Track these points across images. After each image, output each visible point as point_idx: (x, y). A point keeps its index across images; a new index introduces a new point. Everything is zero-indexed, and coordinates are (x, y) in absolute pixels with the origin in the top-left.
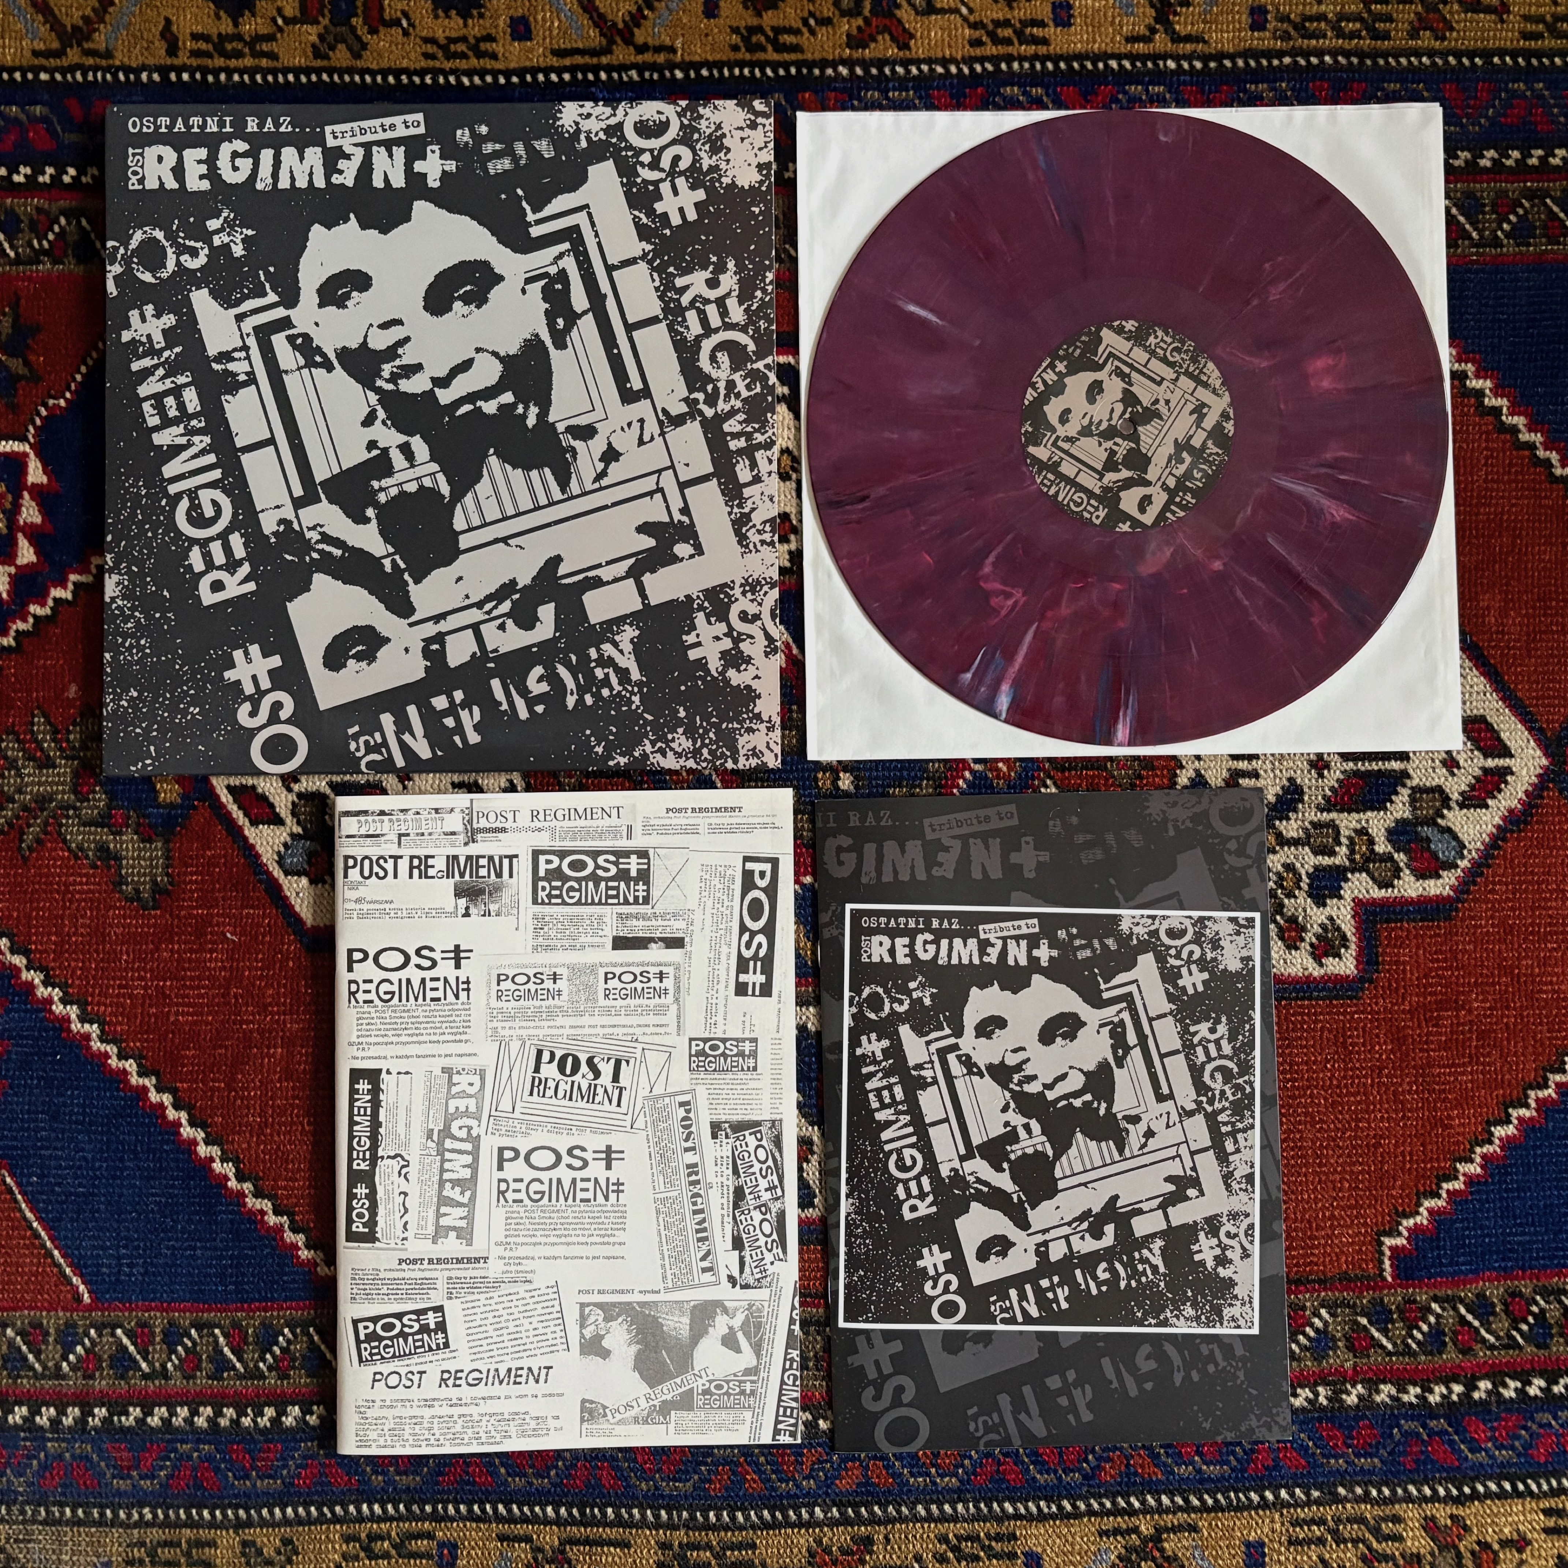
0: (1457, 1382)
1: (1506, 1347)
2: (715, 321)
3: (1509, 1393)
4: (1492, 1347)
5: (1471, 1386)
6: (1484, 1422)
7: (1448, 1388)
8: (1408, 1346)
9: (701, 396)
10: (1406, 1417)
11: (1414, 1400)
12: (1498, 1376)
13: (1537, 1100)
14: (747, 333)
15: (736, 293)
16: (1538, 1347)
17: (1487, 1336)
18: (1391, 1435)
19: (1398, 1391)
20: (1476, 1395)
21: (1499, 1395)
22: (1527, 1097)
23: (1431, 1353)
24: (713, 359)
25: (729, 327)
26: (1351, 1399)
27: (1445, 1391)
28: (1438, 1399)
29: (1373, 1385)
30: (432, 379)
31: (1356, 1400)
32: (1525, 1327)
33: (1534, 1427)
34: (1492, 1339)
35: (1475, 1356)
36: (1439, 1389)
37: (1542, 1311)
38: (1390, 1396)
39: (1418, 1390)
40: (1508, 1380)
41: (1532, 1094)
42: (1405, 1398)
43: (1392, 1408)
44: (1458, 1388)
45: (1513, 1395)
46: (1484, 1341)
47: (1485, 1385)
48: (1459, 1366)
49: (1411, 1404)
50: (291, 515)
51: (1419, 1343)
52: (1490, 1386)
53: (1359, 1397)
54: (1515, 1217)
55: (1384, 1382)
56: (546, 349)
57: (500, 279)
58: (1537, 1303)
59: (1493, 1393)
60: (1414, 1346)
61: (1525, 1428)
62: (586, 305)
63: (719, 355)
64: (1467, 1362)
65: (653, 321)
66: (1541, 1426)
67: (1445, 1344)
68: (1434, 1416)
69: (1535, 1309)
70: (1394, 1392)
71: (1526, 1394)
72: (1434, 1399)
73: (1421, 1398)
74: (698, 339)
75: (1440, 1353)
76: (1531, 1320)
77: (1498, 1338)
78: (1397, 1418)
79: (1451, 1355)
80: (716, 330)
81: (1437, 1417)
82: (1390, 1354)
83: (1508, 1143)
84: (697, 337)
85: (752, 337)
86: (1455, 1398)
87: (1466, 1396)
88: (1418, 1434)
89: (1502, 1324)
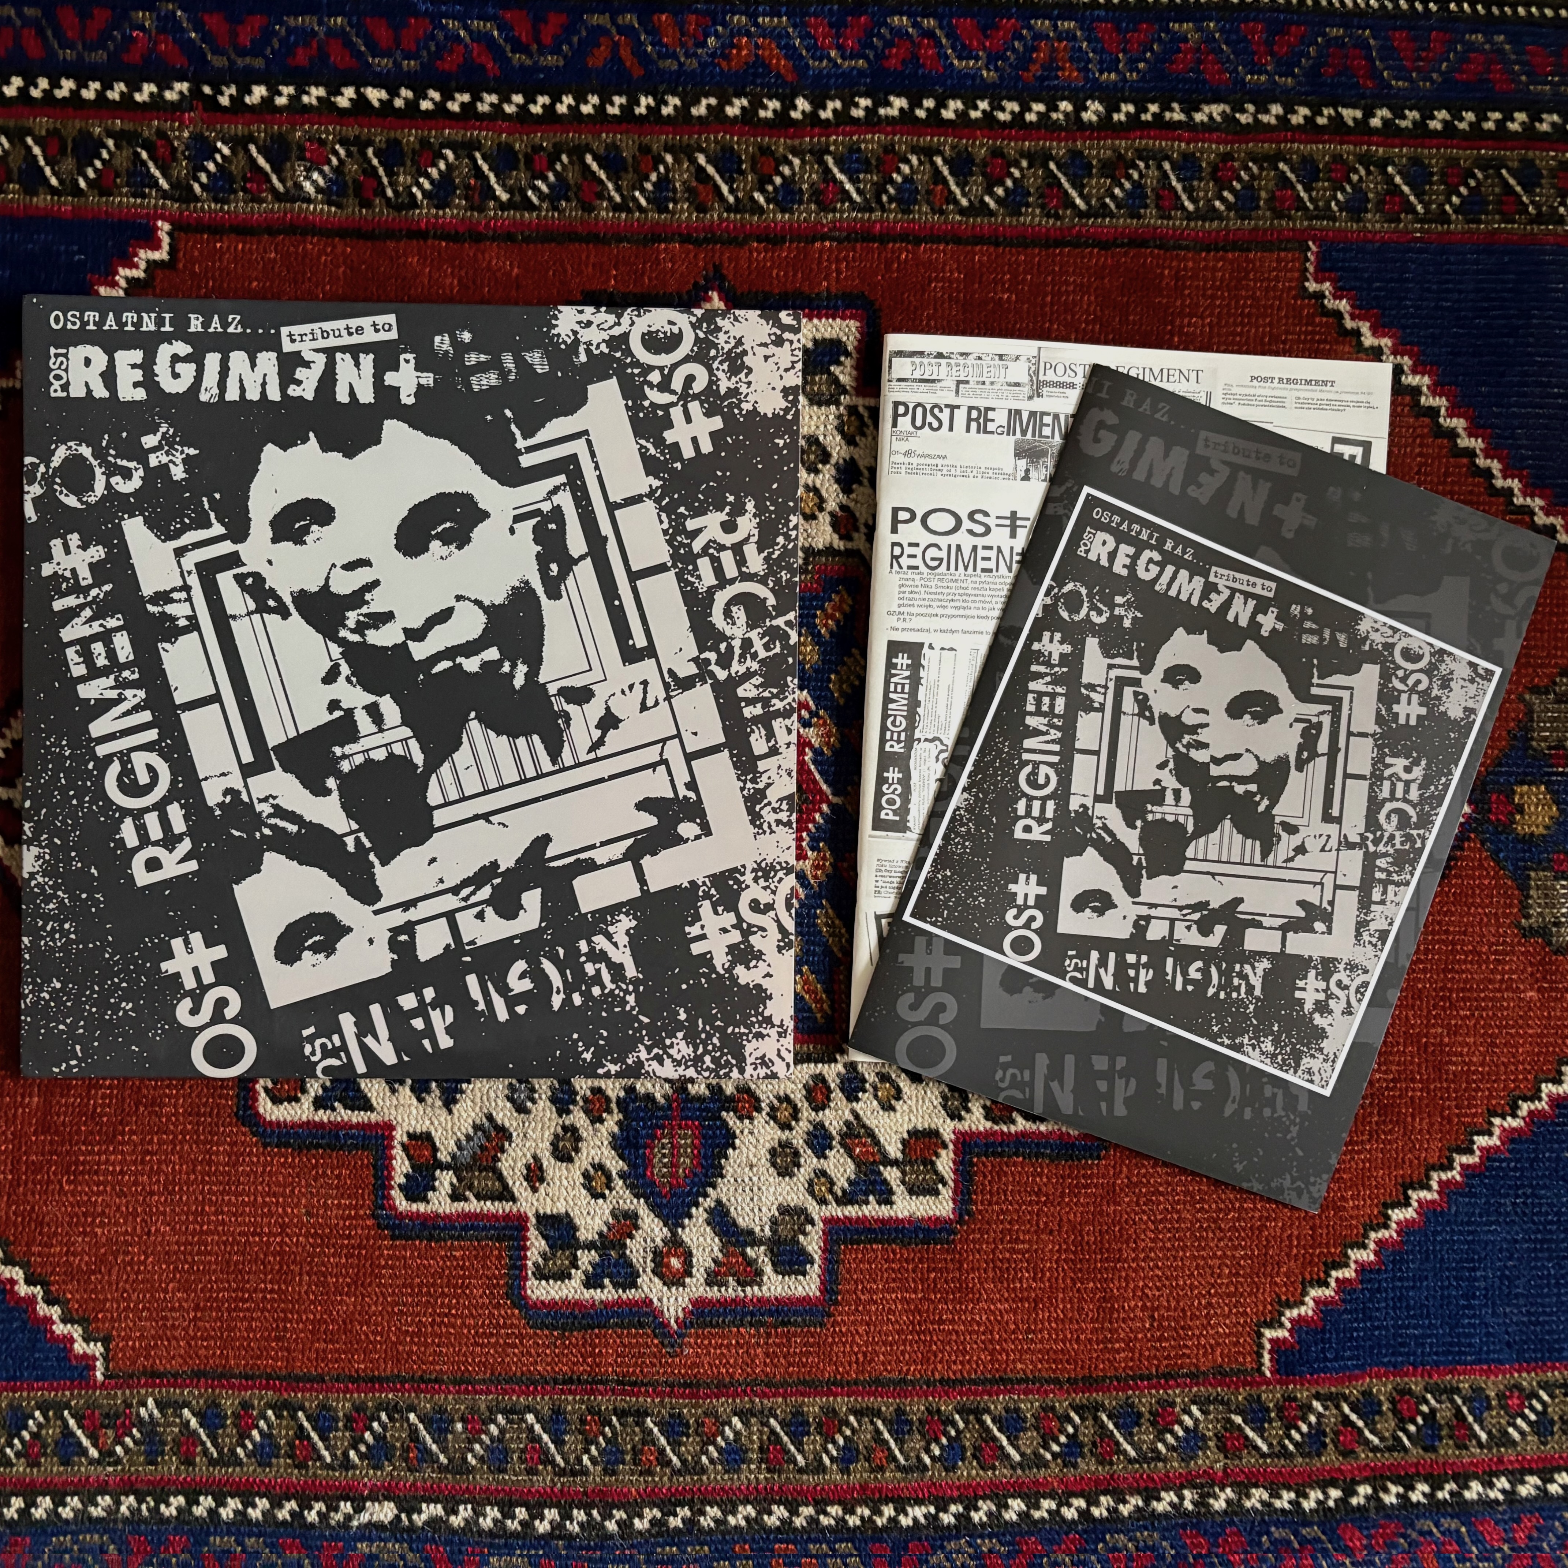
0: (1335, 1487)
1: (1390, 1449)
2: (730, 570)
3: (1390, 1499)
4: (1375, 1449)
5: (1349, 1491)
6: (1360, 1529)
7: (1325, 1493)
8: (1284, 1447)
9: (712, 656)
10: (1278, 1524)
11: (1287, 1506)
12: (1378, 1482)
13: (1440, 1182)
14: (766, 584)
15: (754, 539)
16: (1425, 1449)
17: (1370, 1437)
18: (1260, 1544)
19: (1271, 1496)
20: (1354, 1501)
21: (1379, 1500)
22: (1429, 1178)
23: (1309, 1455)
24: (727, 613)
25: (746, 577)
26: (1219, 1505)
27: (1321, 1497)
28: (1313, 1505)
29: (1243, 1490)
30: (405, 630)
31: (1224, 1505)
32: (1412, 1428)
33: (1414, 1535)
34: (1376, 1441)
35: (1357, 1458)
36: (1315, 1495)
37: (1433, 1411)
38: (1262, 1502)
39: (1293, 1495)
40: (1390, 1485)
41: (1435, 1175)
42: (1278, 1504)
43: (1262, 1513)
44: (1335, 1493)
45: (1394, 1500)
46: (1367, 1442)
47: (1364, 1490)
48: (1339, 1470)
49: (1283, 1510)
50: (238, 784)
51: (1296, 1444)
52: (1369, 1490)
53: (1228, 1502)
54: (1408, 1308)
55: (1256, 1486)
56: (537, 599)
57: (485, 515)
58: (1427, 1402)
59: (1374, 1498)
60: (1291, 1447)
61: (1404, 1536)
62: (584, 549)
63: (734, 609)
64: (1347, 1465)
65: (660, 569)
66: (1421, 1533)
67: (1325, 1445)
68: (1307, 1523)
69: (1425, 1408)
70: (1266, 1496)
71: (1408, 1499)
72: (1308, 1505)
73: (1295, 1504)
74: (711, 591)
75: (1319, 1455)
76: (1420, 1420)
77: (1382, 1439)
78: (1268, 1525)
79: (1330, 1458)
80: (732, 581)
81: (1309, 1524)
82: (1264, 1456)
83: (1404, 1227)
84: (710, 588)
85: (772, 590)
86: (1331, 1503)
87: (1343, 1502)
88: (1289, 1542)
89: (1387, 1425)
